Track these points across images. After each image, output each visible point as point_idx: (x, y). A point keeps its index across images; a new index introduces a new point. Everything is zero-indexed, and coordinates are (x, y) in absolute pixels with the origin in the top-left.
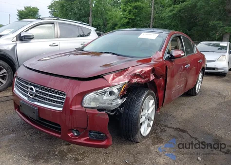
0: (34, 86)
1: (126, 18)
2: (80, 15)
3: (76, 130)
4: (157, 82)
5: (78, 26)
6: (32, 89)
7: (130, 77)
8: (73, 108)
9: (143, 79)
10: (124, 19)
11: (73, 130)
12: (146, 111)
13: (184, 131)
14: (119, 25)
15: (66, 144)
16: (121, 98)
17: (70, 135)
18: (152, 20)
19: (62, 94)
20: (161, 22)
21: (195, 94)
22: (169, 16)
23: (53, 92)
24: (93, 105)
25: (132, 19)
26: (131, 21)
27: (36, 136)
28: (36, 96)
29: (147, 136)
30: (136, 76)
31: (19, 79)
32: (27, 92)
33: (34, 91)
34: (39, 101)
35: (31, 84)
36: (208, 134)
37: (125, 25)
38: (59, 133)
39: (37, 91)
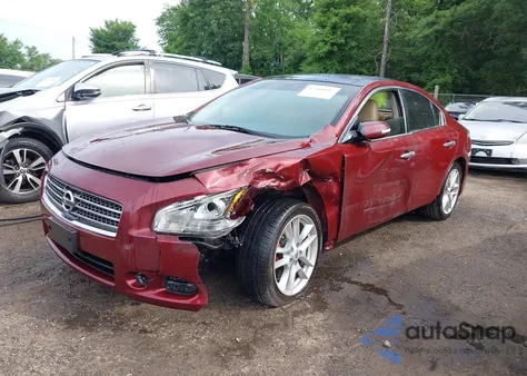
0: (73, 191)
1: (326, 43)
2: (222, 37)
3: (142, 275)
4: (322, 188)
5: (196, 69)
6: (68, 196)
7: (252, 177)
8: (134, 233)
9: (282, 181)
10: (321, 44)
11: (136, 273)
12: (294, 245)
13: (381, 291)
14: (310, 59)
15: (133, 304)
16: (233, 218)
17: (130, 282)
18: (385, 46)
19: (118, 207)
20: (408, 50)
21: (441, 217)
22: (426, 37)
23: (103, 203)
24: (174, 228)
25: (339, 45)
26: (335, 48)
27: (81, 287)
28: (75, 209)
29: (294, 296)
30: (264, 175)
31: (51, 178)
32: (60, 201)
33: (72, 200)
34: (80, 220)
35: (68, 188)
36: (432, 299)
37: (322, 58)
38: (112, 280)
39: (76, 200)
